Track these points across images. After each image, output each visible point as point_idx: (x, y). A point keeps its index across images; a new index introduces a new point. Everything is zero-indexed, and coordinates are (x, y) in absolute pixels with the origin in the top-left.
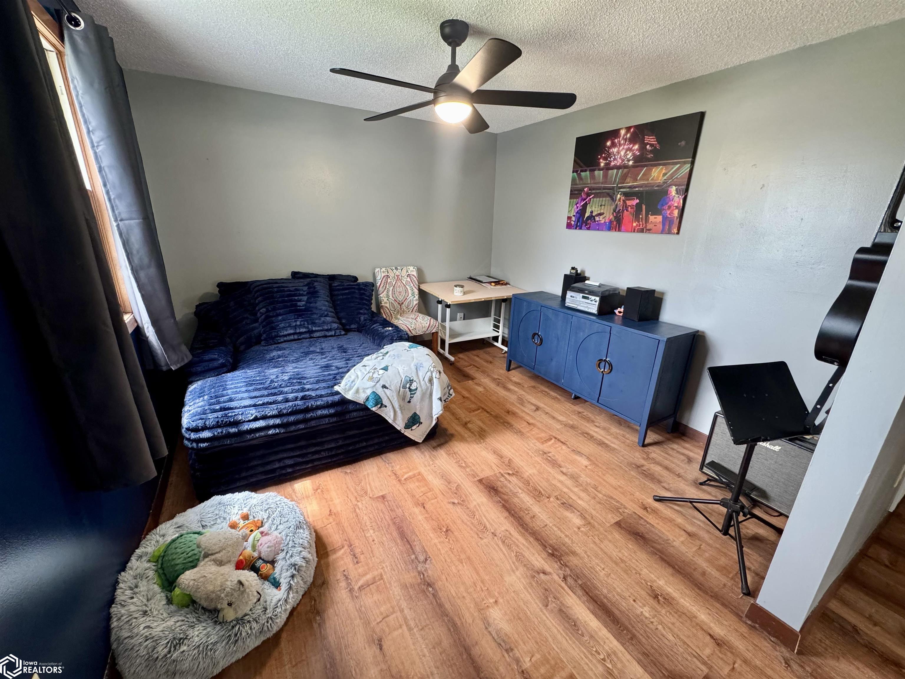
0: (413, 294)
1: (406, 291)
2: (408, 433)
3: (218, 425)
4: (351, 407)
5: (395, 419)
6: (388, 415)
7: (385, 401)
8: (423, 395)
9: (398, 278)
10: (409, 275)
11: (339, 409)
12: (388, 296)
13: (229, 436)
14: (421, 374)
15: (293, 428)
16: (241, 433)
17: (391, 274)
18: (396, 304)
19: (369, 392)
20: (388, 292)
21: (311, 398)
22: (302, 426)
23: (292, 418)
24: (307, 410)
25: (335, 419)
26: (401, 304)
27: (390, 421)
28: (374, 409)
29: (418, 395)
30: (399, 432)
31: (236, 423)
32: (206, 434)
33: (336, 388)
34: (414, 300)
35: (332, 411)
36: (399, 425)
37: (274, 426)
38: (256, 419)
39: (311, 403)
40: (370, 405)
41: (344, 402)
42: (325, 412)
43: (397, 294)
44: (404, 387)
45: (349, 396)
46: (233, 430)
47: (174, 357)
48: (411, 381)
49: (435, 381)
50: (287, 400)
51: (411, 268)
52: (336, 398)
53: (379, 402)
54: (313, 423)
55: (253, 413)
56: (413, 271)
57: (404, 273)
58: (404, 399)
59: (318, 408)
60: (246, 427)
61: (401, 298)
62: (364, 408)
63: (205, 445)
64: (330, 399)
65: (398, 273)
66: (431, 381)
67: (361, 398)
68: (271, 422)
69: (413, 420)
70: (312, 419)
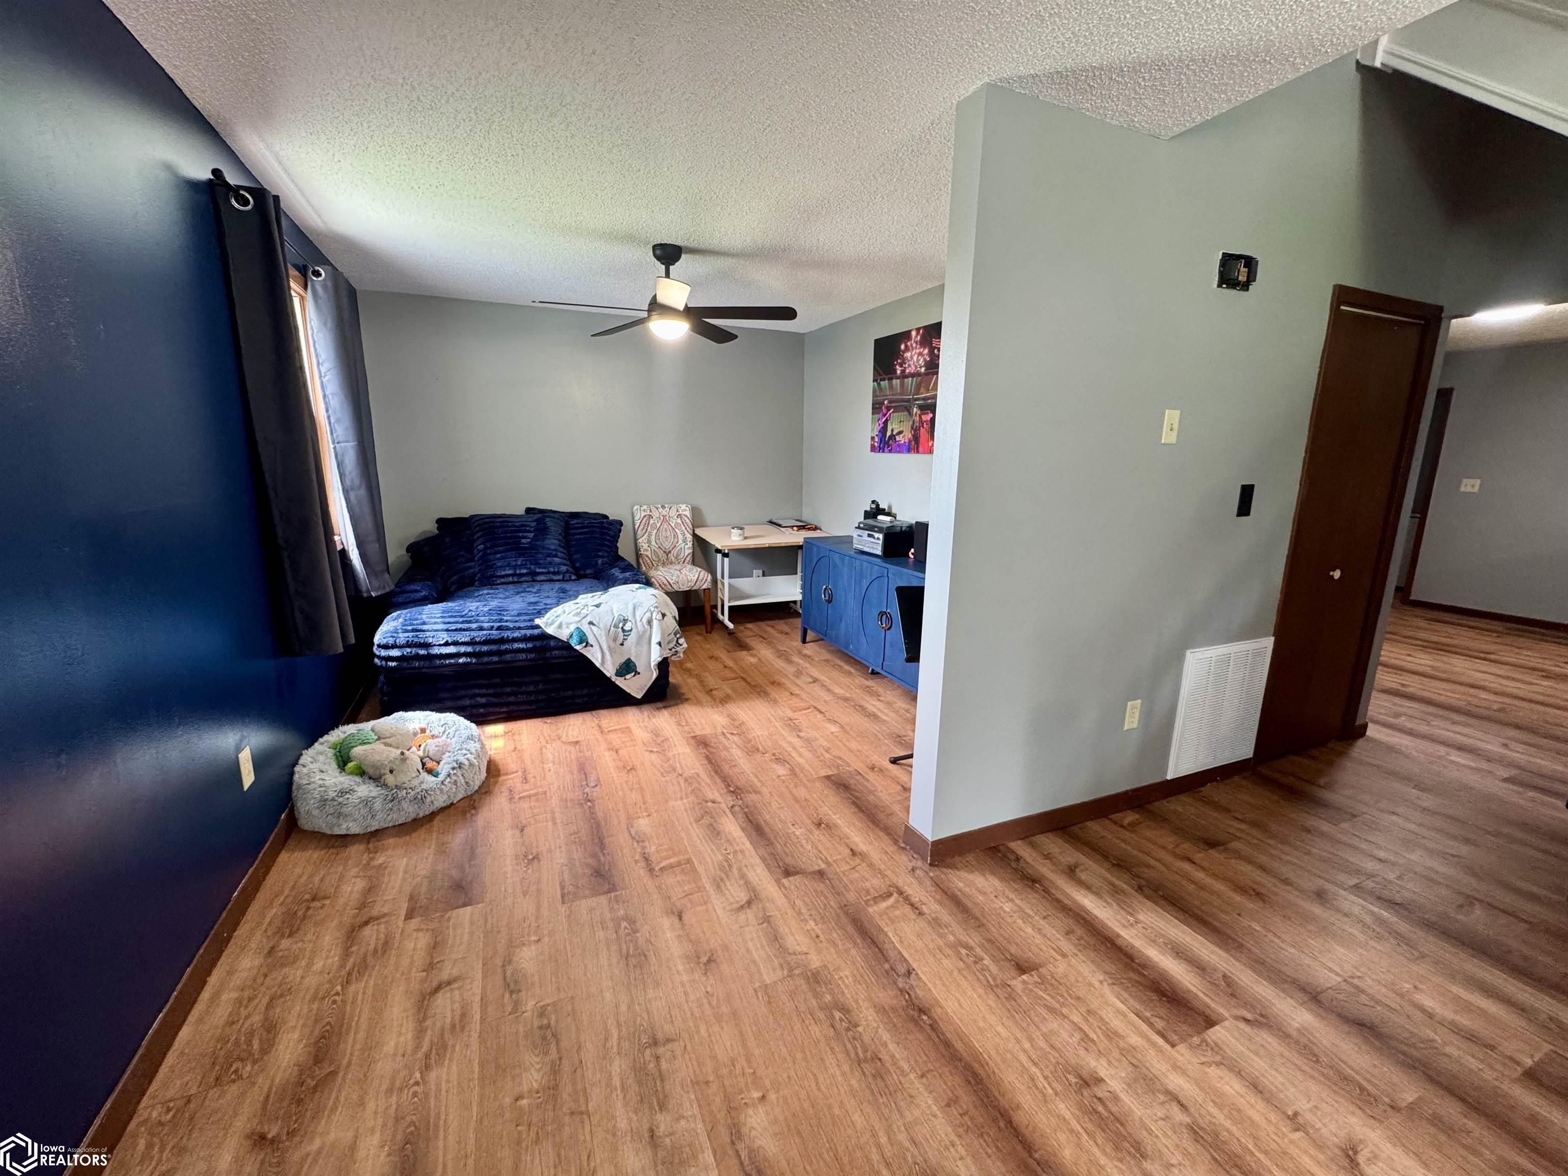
0: (685, 541)
1: (676, 536)
2: (619, 682)
3: (408, 645)
4: (552, 643)
5: (603, 663)
6: (595, 656)
7: (591, 640)
8: (640, 637)
9: (665, 520)
10: (679, 516)
11: (538, 644)
12: (649, 542)
13: (417, 657)
14: (638, 614)
15: (485, 659)
16: (431, 657)
17: (655, 514)
18: (661, 553)
19: (572, 628)
20: (649, 536)
21: (508, 629)
22: (495, 659)
23: (485, 648)
24: (502, 641)
25: (533, 656)
26: (667, 553)
27: (598, 664)
28: (578, 648)
29: (633, 638)
30: (609, 679)
31: (426, 646)
32: (395, 653)
33: (537, 621)
34: (686, 547)
35: (530, 645)
36: (609, 670)
37: (466, 654)
38: (447, 644)
39: (506, 634)
40: (574, 643)
41: (545, 637)
42: (521, 646)
43: (662, 539)
44: (616, 626)
45: (550, 631)
46: (422, 652)
47: (376, 583)
48: (625, 621)
49: (655, 623)
50: (481, 629)
51: (683, 507)
52: (536, 632)
53: (583, 640)
54: (508, 657)
55: (444, 637)
56: (685, 509)
57: (673, 513)
58: (615, 640)
59: (515, 640)
60: (436, 651)
61: (667, 545)
62: (566, 646)
63: (394, 664)
64: (529, 632)
65: (664, 513)
66: (650, 622)
67: (563, 635)
68: (463, 649)
69: (627, 668)
70: (507, 652)
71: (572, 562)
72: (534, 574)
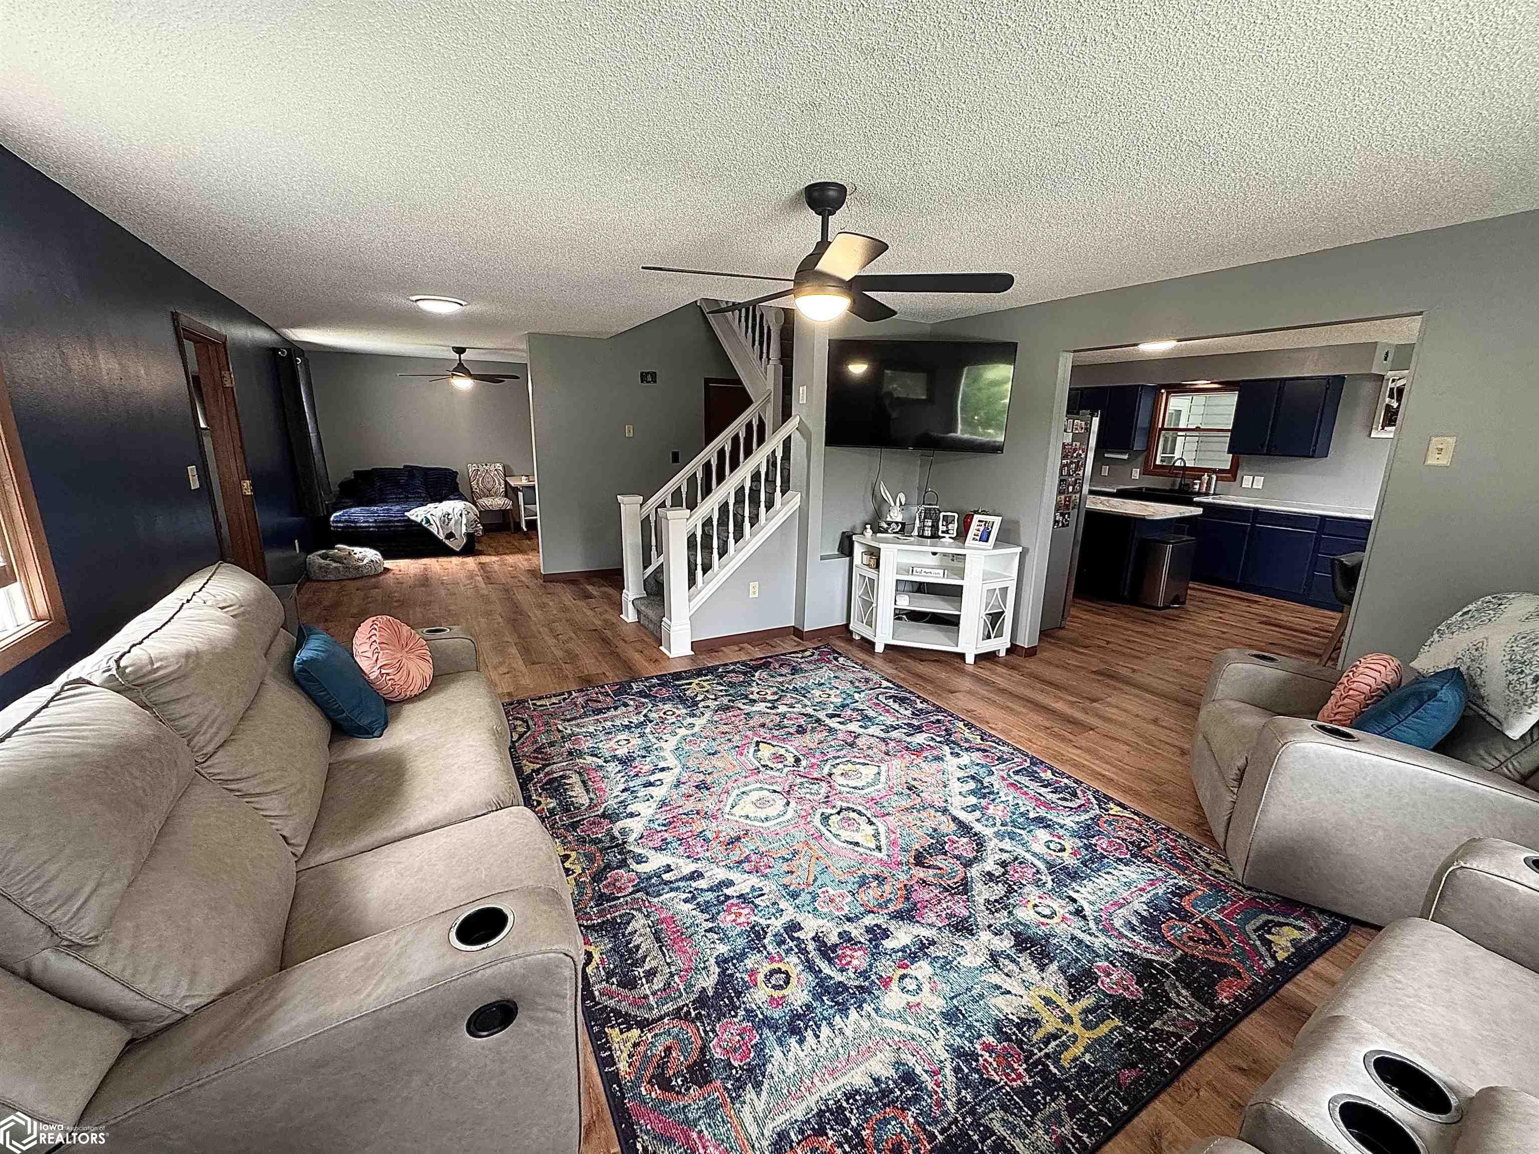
0: (500, 484)
1: (494, 481)
2: (447, 542)
3: (346, 522)
4: (413, 523)
5: (438, 533)
6: (434, 530)
7: (432, 522)
8: (456, 522)
9: (487, 472)
10: (496, 471)
11: (406, 523)
12: (478, 483)
13: (350, 526)
14: (456, 512)
15: (382, 530)
16: (356, 527)
17: (481, 469)
18: (484, 489)
19: (423, 517)
20: (478, 480)
21: (393, 518)
22: (387, 530)
23: (382, 525)
24: (390, 521)
25: (404, 529)
26: (488, 490)
27: (436, 534)
28: (426, 526)
29: (452, 522)
30: (442, 541)
31: (356, 523)
32: (340, 525)
33: (406, 514)
34: (500, 488)
35: (403, 524)
36: (441, 536)
37: (372, 527)
38: (365, 522)
39: (393, 520)
40: (423, 524)
41: (409, 520)
42: (399, 524)
43: (486, 483)
44: (444, 518)
45: (413, 518)
46: (353, 525)
48: (449, 514)
49: (464, 516)
50: (380, 519)
51: (498, 465)
52: (406, 519)
53: (428, 521)
54: (393, 529)
55: (364, 520)
56: (499, 467)
57: (492, 468)
58: (444, 523)
60: (360, 525)
61: (489, 486)
62: (420, 525)
63: (341, 528)
64: (402, 519)
65: (487, 468)
66: (461, 515)
67: (419, 520)
68: (371, 525)
69: (450, 536)
70: (392, 526)
71: (428, 493)
72: (407, 498)
